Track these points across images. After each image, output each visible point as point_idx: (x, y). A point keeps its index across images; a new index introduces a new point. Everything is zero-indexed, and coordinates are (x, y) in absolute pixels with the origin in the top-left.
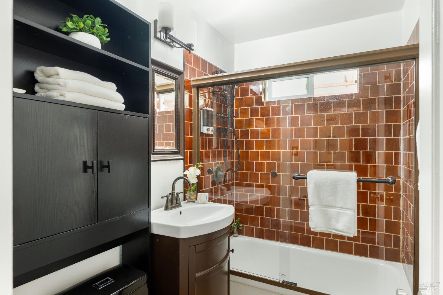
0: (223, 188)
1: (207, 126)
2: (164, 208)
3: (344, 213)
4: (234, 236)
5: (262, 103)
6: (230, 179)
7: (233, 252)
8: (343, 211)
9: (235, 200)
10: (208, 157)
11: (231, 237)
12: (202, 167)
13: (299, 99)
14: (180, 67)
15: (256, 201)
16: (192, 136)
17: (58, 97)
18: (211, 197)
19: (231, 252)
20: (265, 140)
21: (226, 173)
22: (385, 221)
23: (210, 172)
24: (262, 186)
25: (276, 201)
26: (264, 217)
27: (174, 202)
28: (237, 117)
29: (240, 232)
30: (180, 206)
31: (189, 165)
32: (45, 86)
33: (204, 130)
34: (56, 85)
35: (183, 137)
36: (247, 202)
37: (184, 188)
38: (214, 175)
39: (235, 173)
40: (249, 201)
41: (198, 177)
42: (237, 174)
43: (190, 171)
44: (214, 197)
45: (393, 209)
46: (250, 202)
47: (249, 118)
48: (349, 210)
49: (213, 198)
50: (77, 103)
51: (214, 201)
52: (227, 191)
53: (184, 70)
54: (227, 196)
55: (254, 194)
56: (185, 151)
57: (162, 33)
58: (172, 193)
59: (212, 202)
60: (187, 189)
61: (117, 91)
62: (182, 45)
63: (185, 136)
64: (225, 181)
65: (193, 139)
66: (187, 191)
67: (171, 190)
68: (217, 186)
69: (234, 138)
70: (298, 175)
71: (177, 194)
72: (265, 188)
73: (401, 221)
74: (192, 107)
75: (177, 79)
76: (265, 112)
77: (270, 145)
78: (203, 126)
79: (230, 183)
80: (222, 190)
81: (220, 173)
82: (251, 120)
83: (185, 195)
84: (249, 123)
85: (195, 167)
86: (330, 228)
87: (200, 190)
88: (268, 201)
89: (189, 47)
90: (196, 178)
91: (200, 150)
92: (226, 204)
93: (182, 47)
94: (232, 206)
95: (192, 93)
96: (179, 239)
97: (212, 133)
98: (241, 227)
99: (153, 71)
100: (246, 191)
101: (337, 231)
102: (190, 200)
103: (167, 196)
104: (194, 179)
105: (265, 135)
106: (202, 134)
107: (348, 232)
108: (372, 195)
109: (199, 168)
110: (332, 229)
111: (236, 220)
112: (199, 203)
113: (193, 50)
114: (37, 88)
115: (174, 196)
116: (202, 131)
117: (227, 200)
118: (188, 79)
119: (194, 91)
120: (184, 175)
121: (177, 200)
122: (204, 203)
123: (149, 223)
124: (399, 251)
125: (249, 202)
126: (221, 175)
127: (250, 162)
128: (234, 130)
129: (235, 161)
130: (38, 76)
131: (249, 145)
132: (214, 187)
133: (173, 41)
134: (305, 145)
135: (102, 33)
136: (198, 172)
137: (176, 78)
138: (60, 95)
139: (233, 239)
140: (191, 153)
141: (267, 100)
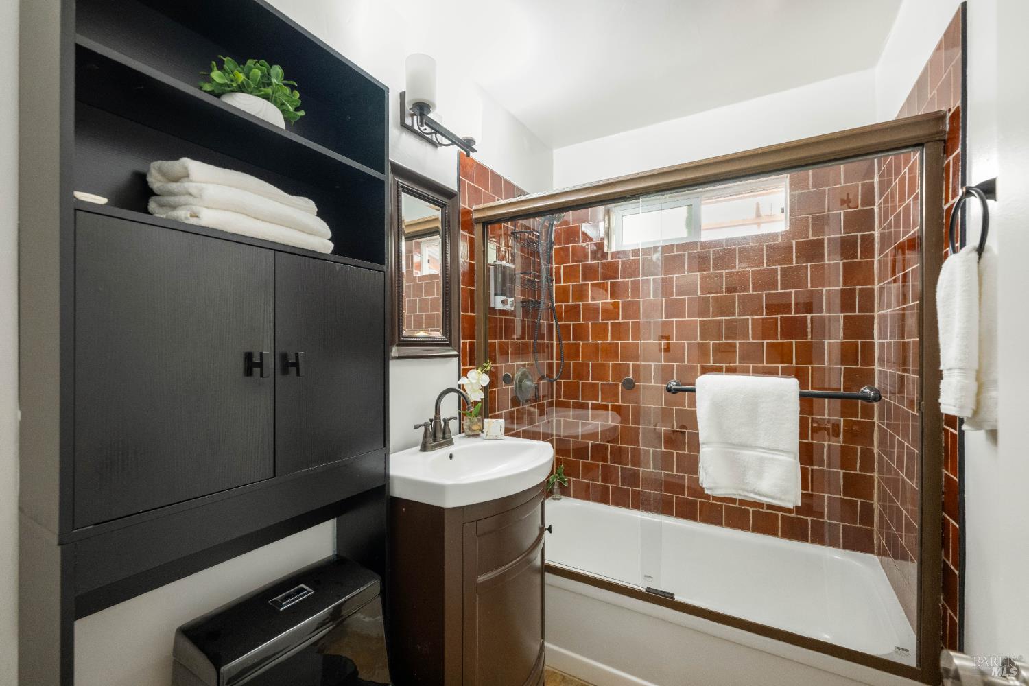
0: (532, 409)
1: (503, 294)
2: (419, 447)
3: (773, 459)
4: (554, 499)
5: (604, 256)
6: (546, 394)
7: (551, 532)
8: (771, 456)
9: (554, 433)
10: (504, 352)
11: (546, 502)
12: (493, 370)
13: (673, 245)
14: (451, 183)
15: (593, 436)
16: (474, 313)
17: (187, 218)
18: (510, 426)
19: (547, 532)
20: (609, 322)
21: (538, 384)
22: (842, 474)
23: (508, 380)
24: (605, 408)
25: (632, 436)
26: (609, 464)
27: (440, 435)
28: (558, 281)
29: (565, 492)
30: (450, 443)
31: (467, 367)
32: (165, 199)
33: (498, 302)
34: (184, 195)
35: (456, 316)
36: (577, 437)
37: (459, 409)
38: (515, 387)
39: (555, 383)
40: (580, 434)
41: (485, 389)
42: (559, 384)
43: (470, 378)
44: (515, 427)
45: (859, 451)
46: (583, 436)
47: (581, 283)
48: (785, 454)
49: (514, 430)
50: (227, 232)
51: (517, 435)
52: (540, 416)
53: (458, 190)
54: (541, 425)
55: (590, 421)
56: (462, 341)
57: (415, 117)
58: (436, 418)
59: (513, 435)
60: (464, 412)
61: (317, 215)
62: (454, 140)
63: (461, 313)
64: (536, 398)
65: (477, 321)
66: (465, 415)
67: (434, 414)
68: (521, 407)
69: (552, 321)
70: (677, 385)
71: (444, 420)
72: (610, 412)
73: (876, 475)
74: (473, 260)
75: (445, 205)
76: (611, 271)
77: (619, 331)
78: (496, 295)
79: (545, 402)
80: (530, 414)
81: (528, 383)
82: (585, 287)
83: (462, 422)
84: (580, 293)
85: (479, 371)
86: (744, 490)
87: (490, 415)
88: (616, 435)
89: (467, 145)
90: (481, 391)
91: (490, 341)
92: (539, 439)
93: (453, 143)
94: (549, 444)
95: (473, 234)
96: (443, 508)
97: (513, 309)
98: (566, 483)
99: (398, 188)
100: (575, 417)
101: (759, 494)
102: (470, 433)
103: (425, 425)
104: (477, 393)
105: (611, 313)
106: (493, 310)
107: (783, 497)
108: (815, 425)
109: (486, 372)
110: (748, 491)
111: (557, 469)
112: (488, 437)
113: (474, 151)
114: (152, 206)
115: (438, 424)
116: (492, 305)
117: (540, 433)
118: (467, 207)
119: (478, 229)
120: (459, 386)
121: (444, 433)
122: (496, 438)
123: (386, 477)
124: (872, 532)
125: (580, 438)
126: (529, 387)
127: (582, 364)
128: (552, 304)
129: (555, 361)
130: (155, 181)
131: (580, 333)
132: (515, 409)
133: (436, 131)
134: (685, 331)
135: (286, 98)
136: (485, 380)
137: (442, 204)
138: (191, 216)
139: (550, 504)
140: (472, 345)
141: (614, 249)
